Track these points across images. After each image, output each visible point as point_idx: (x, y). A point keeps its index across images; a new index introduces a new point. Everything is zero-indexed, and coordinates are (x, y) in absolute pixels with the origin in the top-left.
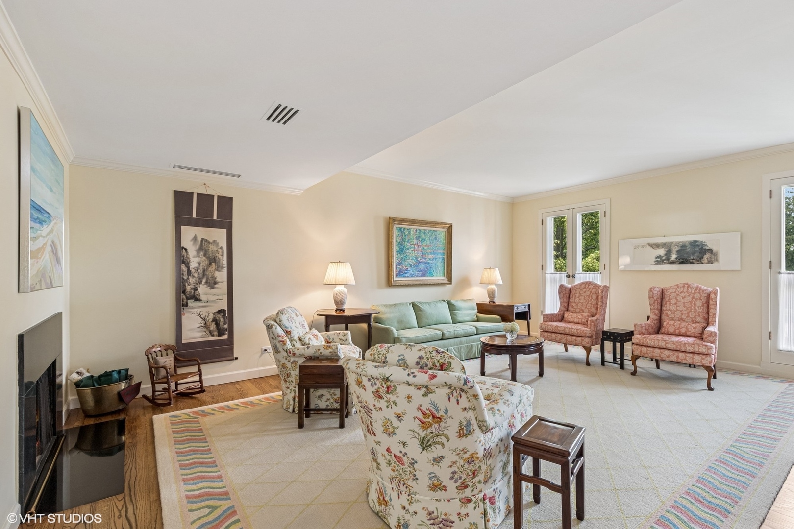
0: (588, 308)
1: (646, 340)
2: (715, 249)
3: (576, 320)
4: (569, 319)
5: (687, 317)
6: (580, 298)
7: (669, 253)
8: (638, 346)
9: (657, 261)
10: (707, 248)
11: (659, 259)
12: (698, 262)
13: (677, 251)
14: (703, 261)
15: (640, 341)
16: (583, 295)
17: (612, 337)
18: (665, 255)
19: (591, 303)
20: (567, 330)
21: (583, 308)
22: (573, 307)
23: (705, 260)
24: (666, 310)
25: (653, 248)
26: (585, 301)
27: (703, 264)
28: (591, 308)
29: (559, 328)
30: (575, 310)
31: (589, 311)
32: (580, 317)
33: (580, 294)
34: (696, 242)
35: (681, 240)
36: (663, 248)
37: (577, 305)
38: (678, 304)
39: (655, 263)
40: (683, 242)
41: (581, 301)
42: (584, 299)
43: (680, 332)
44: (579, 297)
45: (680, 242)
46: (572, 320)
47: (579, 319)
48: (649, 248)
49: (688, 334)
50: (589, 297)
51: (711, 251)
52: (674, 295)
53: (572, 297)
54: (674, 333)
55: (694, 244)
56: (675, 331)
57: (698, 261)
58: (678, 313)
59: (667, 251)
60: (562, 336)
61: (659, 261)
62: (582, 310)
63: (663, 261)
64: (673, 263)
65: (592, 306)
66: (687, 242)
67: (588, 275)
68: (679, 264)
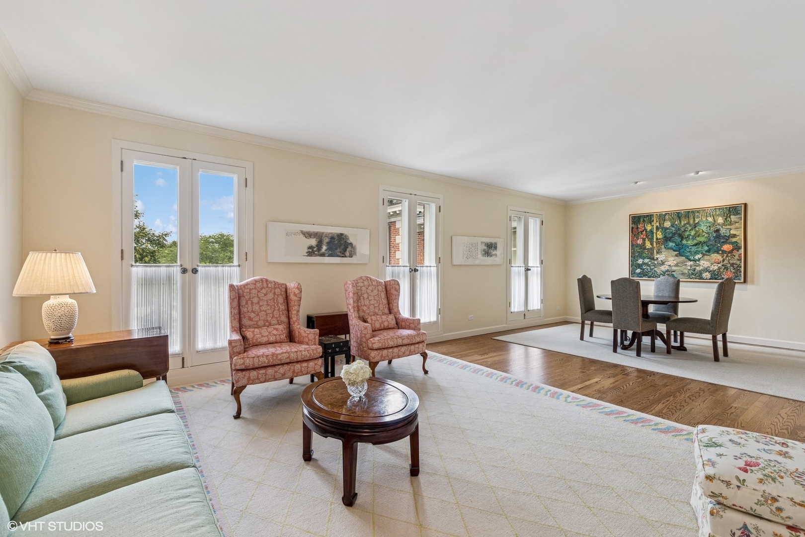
0: (276, 318)
2: (354, 244)
3: (272, 339)
4: (259, 340)
6: (261, 304)
7: (320, 244)
9: (309, 252)
10: (349, 242)
11: (311, 250)
12: (343, 255)
13: (327, 243)
14: (346, 254)
16: (265, 298)
17: (337, 350)
18: (317, 246)
19: (279, 310)
21: (269, 319)
22: (250, 319)
23: (347, 254)
25: (306, 237)
26: (269, 307)
27: (346, 257)
28: (280, 316)
30: (257, 324)
31: (278, 321)
32: (275, 332)
33: (259, 298)
34: (342, 234)
35: (331, 232)
36: (314, 237)
37: (258, 315)
39: (307, 255)
40: (332, 233)
41: (263, 308)
42: (268, 305)
45: (330, 233)
46: (265, 339)
47: (274, 335)
48: (302, 236)
50: (274, 302)
51: (351, 244)
53: (247, 303)
55: (341, 236)
57: (343, 254)
59: (319, 242)
61: (311, 252)
62: (267, 321)
63: (314, 253)
64: (323, 255)
65: (281, 313)
66: (335, 233)
68: (328, 256)
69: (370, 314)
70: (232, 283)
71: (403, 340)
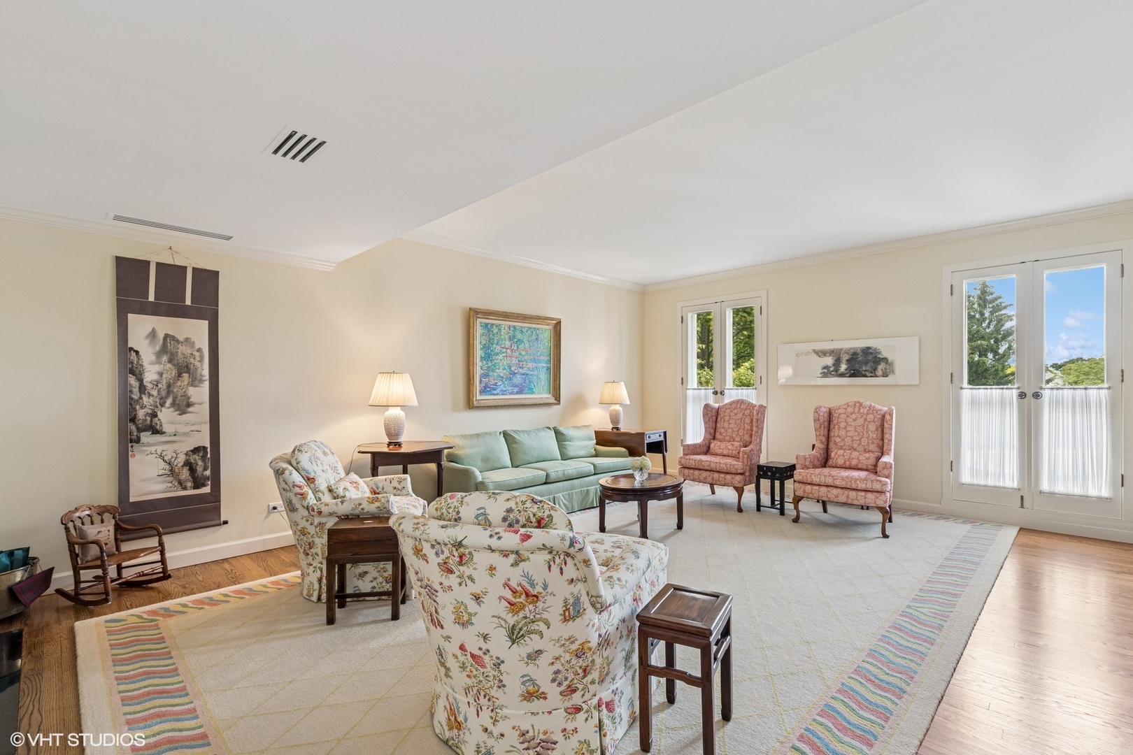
1: (810, 476)
2: (890, 359)
3: (725, 452)
4: (716, 451)
5: (859, 445)
7: (837, 362)
8: (801, 485)
9: (824, 373)
10: (882, 357)
11: (826, 371)
12: (871, 375)
13: (847, 360)
14: (877, 374)
15: (803, 478)
16: (734, 418)
17: (769, 474)
18: (834, 365)
19: (744, 429)
20: (713, 466)
21: (734, 436)
22: (721, 434)
23: (879, 372)
24: (834, 436)
25: (819, 356)
26: (736, 426)
27: (877, 376)
28: (743, 435)
29: (703, 463)
30: (724, 439)
31: (741, 439)
32: (730, 447)
33: (730, 417)
34: (869, 348)
35: (852, 346)
36: (830, 355)
37: (726, 431)
38: (848, 429)
39: (821, 376)
40: (854, 348)
41: (731, 426)
42: (736, 424)
43: (851, 464)
44: (729, 421)
45: (851, 349)
46: (720, 451)
47: (729, 450)
48: (814, 356)
49: (859, 467)
50: (741, 421)
51: (885, 360)
52: (843, 416)
53: (721, 421)
54: (844, 466)
55: (867, 351)
56: (845, 463)
57: (872, 373)
58: (849, 439)
59: (836, 360)
60: (707, 473)
61: (827, 372)
62: (732, 438)
63: (830, 373)
64: (842, 375)
65: (745, 432)
66: (858, 348)
67: (740, 391)
68: (849, 377)
69: (844, 448)
70: (707, 402)
71: (834, 479)
